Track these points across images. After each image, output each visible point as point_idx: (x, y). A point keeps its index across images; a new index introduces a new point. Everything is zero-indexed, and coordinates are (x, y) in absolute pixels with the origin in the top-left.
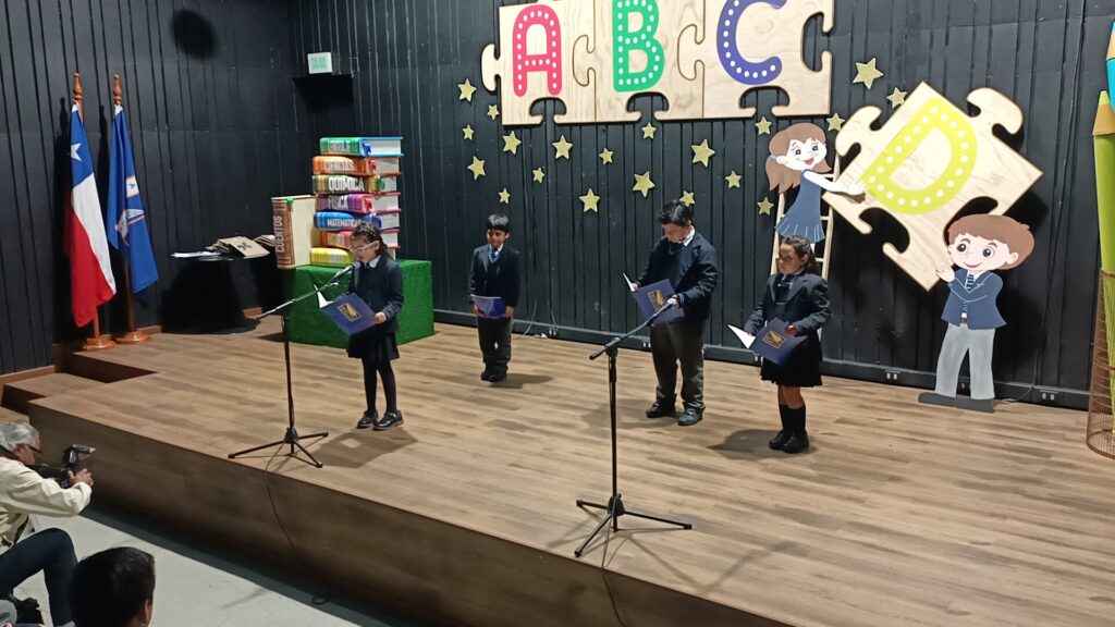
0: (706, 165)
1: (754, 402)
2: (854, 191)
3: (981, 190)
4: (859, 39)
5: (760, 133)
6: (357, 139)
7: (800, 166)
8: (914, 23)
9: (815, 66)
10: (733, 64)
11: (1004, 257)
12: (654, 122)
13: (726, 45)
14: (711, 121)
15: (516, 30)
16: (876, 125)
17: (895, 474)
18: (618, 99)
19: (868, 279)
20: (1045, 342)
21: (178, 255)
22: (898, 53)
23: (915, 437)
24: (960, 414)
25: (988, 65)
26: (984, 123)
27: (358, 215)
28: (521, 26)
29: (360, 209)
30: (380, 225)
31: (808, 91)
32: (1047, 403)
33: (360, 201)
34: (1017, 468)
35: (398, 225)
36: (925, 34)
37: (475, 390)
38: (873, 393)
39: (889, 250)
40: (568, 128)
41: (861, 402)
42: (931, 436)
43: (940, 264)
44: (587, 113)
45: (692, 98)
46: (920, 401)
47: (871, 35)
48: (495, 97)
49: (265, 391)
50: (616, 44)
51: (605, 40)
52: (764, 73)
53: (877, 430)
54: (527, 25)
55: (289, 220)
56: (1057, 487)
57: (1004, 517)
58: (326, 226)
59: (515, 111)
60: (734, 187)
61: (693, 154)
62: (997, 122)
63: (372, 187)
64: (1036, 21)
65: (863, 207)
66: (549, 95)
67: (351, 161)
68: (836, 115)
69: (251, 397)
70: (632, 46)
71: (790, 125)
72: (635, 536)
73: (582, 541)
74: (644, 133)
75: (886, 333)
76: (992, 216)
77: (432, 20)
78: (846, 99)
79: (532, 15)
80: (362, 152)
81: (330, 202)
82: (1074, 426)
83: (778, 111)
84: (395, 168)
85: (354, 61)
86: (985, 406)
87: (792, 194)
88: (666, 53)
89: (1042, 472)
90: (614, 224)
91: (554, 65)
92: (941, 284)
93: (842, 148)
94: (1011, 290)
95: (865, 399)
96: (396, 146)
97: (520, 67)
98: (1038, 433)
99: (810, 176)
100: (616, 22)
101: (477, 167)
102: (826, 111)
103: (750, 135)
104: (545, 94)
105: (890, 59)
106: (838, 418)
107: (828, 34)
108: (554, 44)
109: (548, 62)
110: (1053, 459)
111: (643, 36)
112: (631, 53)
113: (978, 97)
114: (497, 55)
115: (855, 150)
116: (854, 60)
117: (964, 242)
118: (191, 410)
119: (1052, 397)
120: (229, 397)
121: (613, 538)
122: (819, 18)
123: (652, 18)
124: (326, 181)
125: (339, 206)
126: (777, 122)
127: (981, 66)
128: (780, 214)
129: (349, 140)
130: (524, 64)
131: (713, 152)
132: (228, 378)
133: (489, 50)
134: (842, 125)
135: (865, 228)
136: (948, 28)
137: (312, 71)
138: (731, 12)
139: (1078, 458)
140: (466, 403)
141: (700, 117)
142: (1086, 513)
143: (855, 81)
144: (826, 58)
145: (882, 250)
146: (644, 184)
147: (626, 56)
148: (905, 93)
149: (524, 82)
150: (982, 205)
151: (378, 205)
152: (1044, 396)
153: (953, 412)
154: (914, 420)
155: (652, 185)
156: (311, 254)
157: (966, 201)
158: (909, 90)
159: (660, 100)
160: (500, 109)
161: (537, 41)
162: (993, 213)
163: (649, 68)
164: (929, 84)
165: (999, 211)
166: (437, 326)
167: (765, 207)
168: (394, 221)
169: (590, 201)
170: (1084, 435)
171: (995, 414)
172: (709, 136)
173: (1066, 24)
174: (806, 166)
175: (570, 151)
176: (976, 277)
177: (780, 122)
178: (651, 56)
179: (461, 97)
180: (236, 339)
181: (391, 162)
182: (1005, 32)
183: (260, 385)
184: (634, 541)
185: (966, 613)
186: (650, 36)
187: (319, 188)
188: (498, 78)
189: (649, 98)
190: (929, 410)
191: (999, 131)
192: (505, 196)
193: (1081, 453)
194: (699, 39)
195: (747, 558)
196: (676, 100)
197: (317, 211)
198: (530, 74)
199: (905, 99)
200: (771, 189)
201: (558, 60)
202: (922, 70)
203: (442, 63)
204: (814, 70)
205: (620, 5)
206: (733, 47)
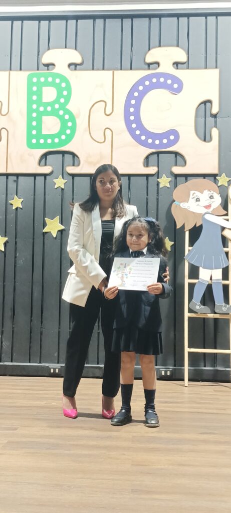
5: (161, 186)
7: (201, 210)
9: (206, 138)
10: (138, 132)
13: (132, 118)
18: (30, 155)
31: (201, 155)
45: (102, 157)
50: (30, 111)
51: (19, 106)
52: (165, 141)
68: (224, 174)
70: (46, 113)
71: (188, 181)
74: (55, 184)
83: (177, 170)
88: (78, 121)
90: (20, 262)
100: (30, 93)
102: (216, 171)
103: (153, 188)
107: (215, 116)
111: (57, 106)
112: (44, 118)
122: (208, 104)
123: (65, 93)
126: (176, 178)
138: (136, 94)
146: (53, 226)
147: (39, 120)
155: (62, 227)
163: (62, 132)
174: (205, 210)
177: (178, 178)
178: (64, 123)
186: (63, 107)
189: (61, 155)
194: (108, 113)
196: (87, 158)
200: (178, 227)
204: (205, 140)
205: (35, 80)
206: (138, 120)
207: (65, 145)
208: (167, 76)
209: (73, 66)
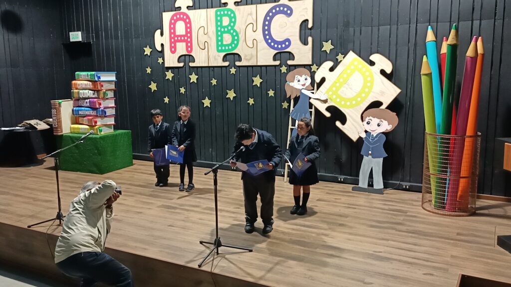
0: (259, 86)
1: (282, 193)
2: (323, 98)
3: (377, 98)
4: (324, 31)
5: (282, 72)
6: (93, 73)
7: (300, 87)
8: (347, 25)
9: (305, 43)
10: (270, 41)
11: (386, 127)
12: (235, 67)
13: (267, 32)
14: (261, 66)
15: (171, 23)
16: (332, 69)
17: (342, 223)
18: (219, 56)
19: (330, 137)
20: (404, 164)
21: (3, 129)
22: (341, 38)
23: (350, 206)
24: (369, 195)
25: (378, 43)
26: (376, 69)
27: (94, 109)
28: (173, 21)
29: (96, 106)
30: (106, 114)
31: (303, 54)
32: (405, 190)
33: (95, 102)
34: (393, 219)
35: (114, 114)
36: (351, 30)
37: (153, 191)
38: (333, 187)
39: (338, 124)
40: (196, 69)
41: (327, 191)
42: (357, 205)
43: (360, 130)
44: (205, 62)
45: (252, 56)
46: (353, 190)
47: (328, 30)
48: (161, 54)
49: (47, 195)
50: (217, 31)
51: (212, 29)
52: (284, 46)
53: (335, 204)
54: (176, 21)
55: (60, 111)
56: (409, 226)
57: (388, 240)
58: (79, 114)
59: (171, 60)
60: (271, 96)
61: (253, 81)
62: (382, 68)
63: (101, 95)
64: (397, 25)
65: (327, 105)
66: (187, 53)
67: (90, 83)
68: (315, 65)
69: (40, 197)
70: (224, 32)
71: (295, 69)
72: (227, 256)
73: (202, 260)
74: (231, 71)
75: (338, 160)
76: (381, 109)
77: (131, 18)
78: (319, 58)
79: (178, 16)
80: (96, 79)
81: (80, 102)
82: (417, 199)
83: (290, 62)
84: (113, 87)
85: (93, 36)
86: (379, 192)
87: (297, 99)
88: (240, 36)
89: (404, 220)
90: (218, 113)
91: (189, 40)
92: (360, 139)
93: (318, 79)
94: (389, 141)
95: (329, 190)
96: (113, 76)
97: (173, 40)
98: (403, 203)
99: (304, 92)
100: (217, 21)
101: (153, 86)
102: (310, 63)
103: (278, 73)
104: (185, 53)
105: (337, 41)
106: (318, 198)
107: (311, 29)
108: (189, 30)
109: (186, 38)
110: (408, 214)
111: (230, 28)
112: (224, 35)
113: (375, 57)
114: (162, 34)
115: (323, 80)
116: (322, 40)
117: (370, 121)
118: (9, 205)
119: (408, 187)
120: (29, 198)
121: (216, 258)
122: (306, 22)
123: (233, 20)
124: (78, 93)
125: (85, 105)
127: (375, 44)
128: (292, 108)
129: (89, 73)
130: (175, 39)
131: (262, 80)
132: (28, 189)
133: (158, 32)
134: (317, 69)
135: (328, 115)
136: (361, 27)
137: (72, 40)
138: (268, 18)
139: (419, 213)
140: (148, 197)
141: (256, 64)
142: (422, 237)
143: (322, 50)
144: (310, 39)
145: (335, 124)
146: (231, 95)
147: (221, 36)
148: (344, 55)
149: (175, 47)
150: (376, 104)
151: (104, 104)
152: (404, 186)
153: (367, 195)
154: (350, 198)
155: (235, 95)
156: (71, 128)
157: (370, 103)
158: (345, 54)
159: (238, 57)
160: (163, 60)
161: (180, 28)
162: (381, 107)
163: (232, 42)
164: (353, 51)
165: (383, 107)
166: (135, 161)
167: (285, 105)
168: (113, 112)
169: (207, 102)
170: (421, 203)
171: (384, 195)
172: (260, 72)
173: (410, 27)
174: (302, 87)
175: (197, 79)
176: (375, 136)
177: (291, 67)
178: (233, 37)
179: (145, 54)
180: (33, 169)
181: (111, 84)
182: (385, 29)
183: (45, 191)
184: (226, 259)
185: (372, 283)
186: (232, 28)
187: (75, 96)
188: (162, 45)
189: (233, 56)
190: (356, 193)
191: (383, 72)
192: (166, 100)
193: (420, 211)
194: (254, 30)
195: (277, 264)
196: (245, 57)
197: (74, 107)
198: (178, 44)
199: (344, 58)
200: (287, 97)
201: (191, 37)
202: (351, 45)
203: (135, 38)
204: (305, 44)
205: (219, 13)
206: (270, 34)
207: (234, 50)
208: (284, 6)
209: (237, 3)
